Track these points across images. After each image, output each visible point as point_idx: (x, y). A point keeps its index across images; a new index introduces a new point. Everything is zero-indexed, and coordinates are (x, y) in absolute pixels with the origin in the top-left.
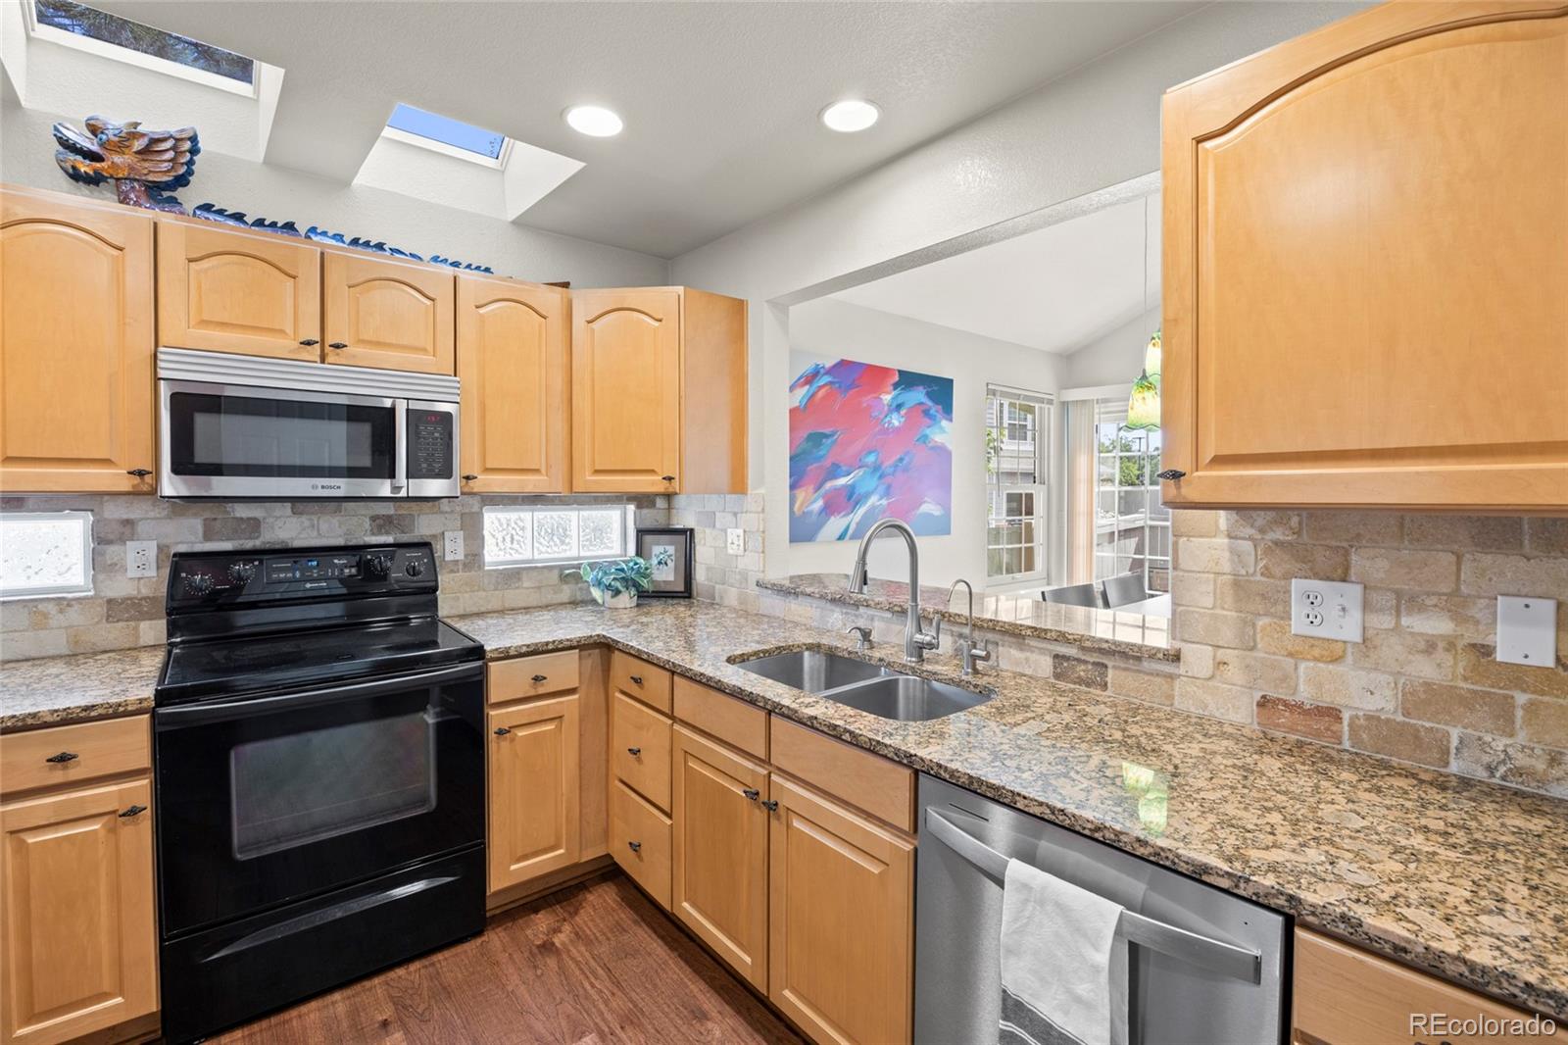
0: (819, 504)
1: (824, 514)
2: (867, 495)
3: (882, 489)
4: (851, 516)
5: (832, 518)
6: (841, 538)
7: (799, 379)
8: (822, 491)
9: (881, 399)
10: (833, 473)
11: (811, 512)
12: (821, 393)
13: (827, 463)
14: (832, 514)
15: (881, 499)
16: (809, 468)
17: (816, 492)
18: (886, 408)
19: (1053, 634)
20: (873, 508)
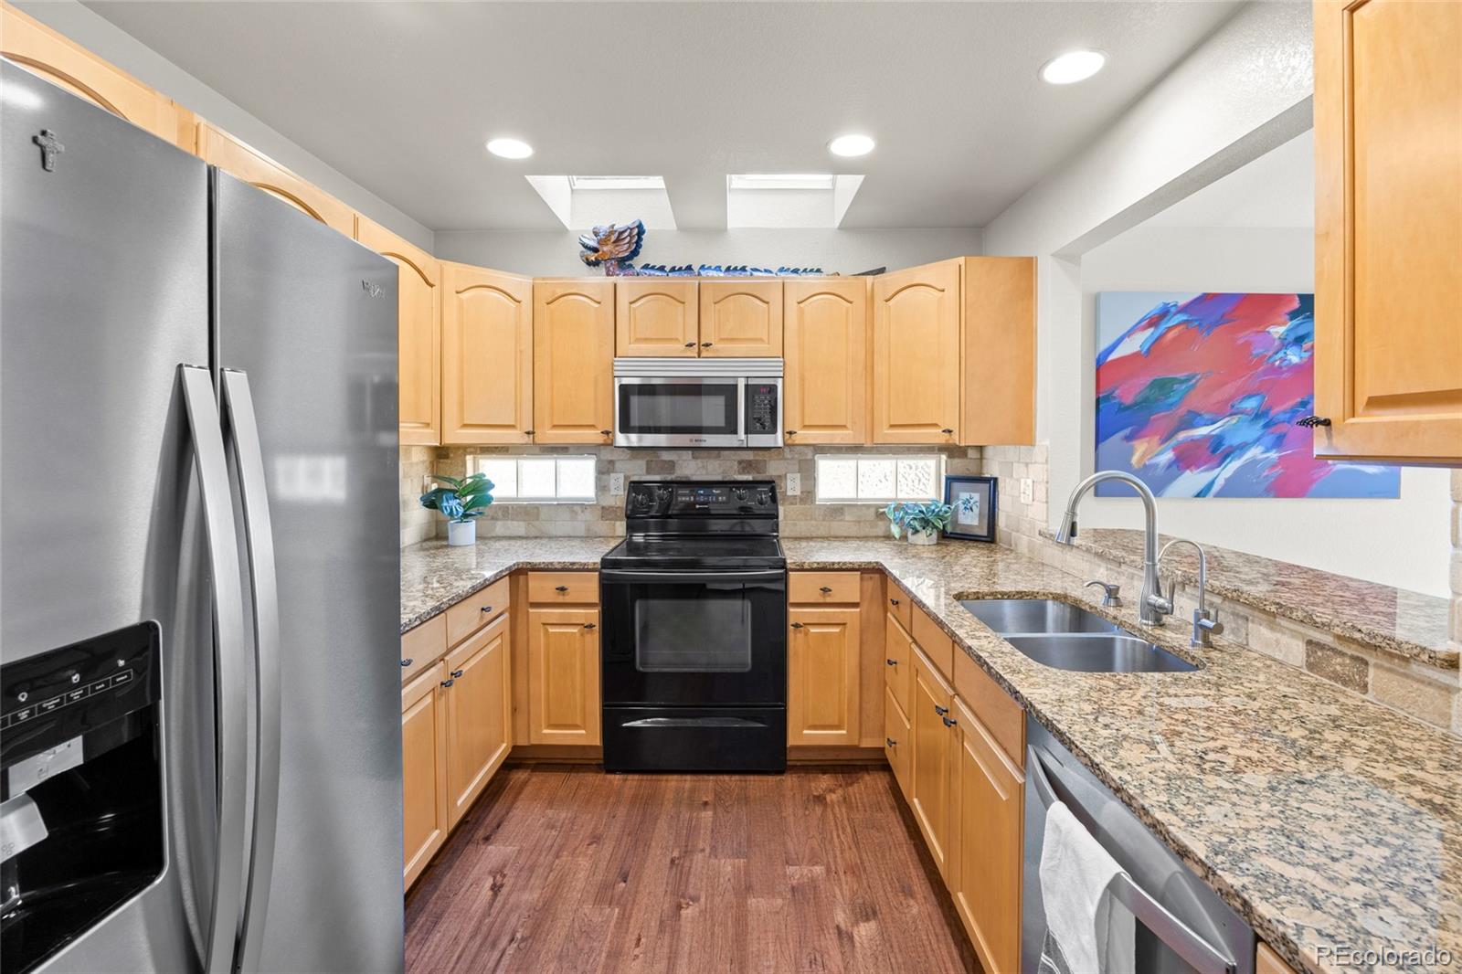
0: (1168, 456)
1: (1174, 467)
2: (1244, 447)
3: (1269, 439)
4: (1220, 469)
5: (1188, 473)
6: (1201, 494)
7: (1140, 322)
8: (1173, 442)
9: (1269, 332)
10: (1190, 421)
11: (1156, 466)
12: (1171, 335)
13: (1182, 411)
14: (1188, 467)
15: (1267, 450)
16: (1152, 417)
17: (1162, 443)
18: (1277, 343)
19: (1299, 614)
20: (1254, 462)
